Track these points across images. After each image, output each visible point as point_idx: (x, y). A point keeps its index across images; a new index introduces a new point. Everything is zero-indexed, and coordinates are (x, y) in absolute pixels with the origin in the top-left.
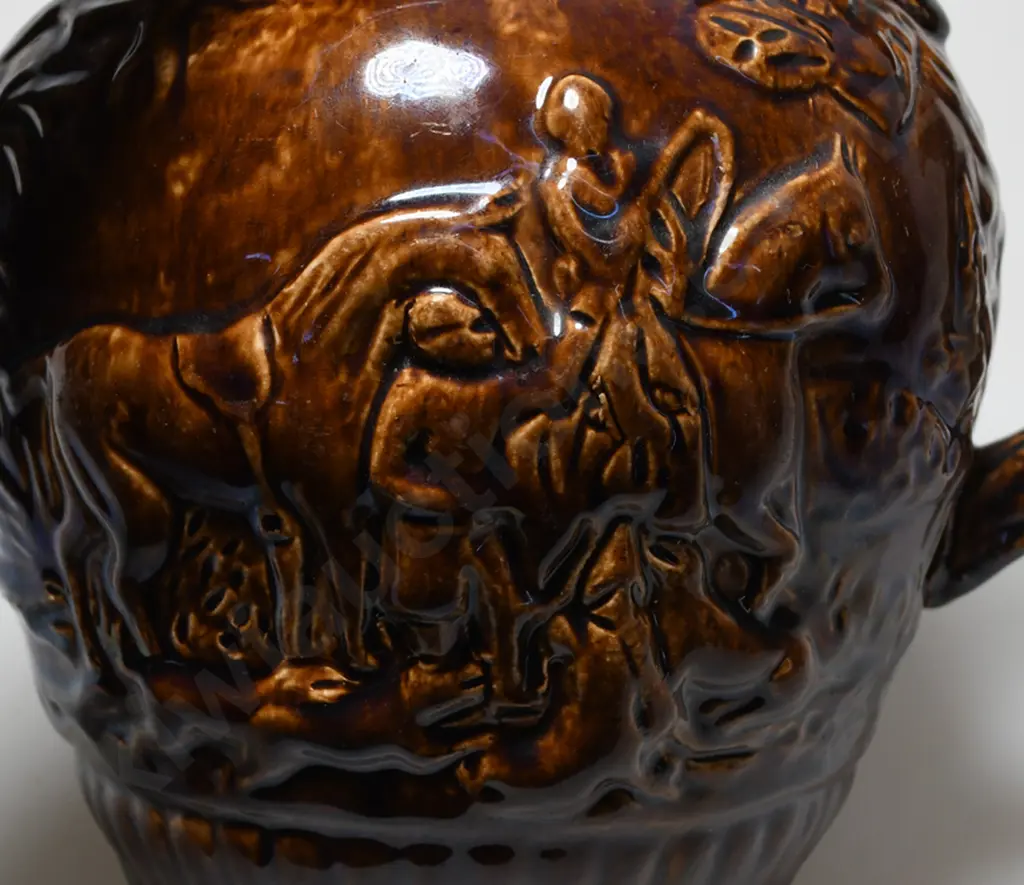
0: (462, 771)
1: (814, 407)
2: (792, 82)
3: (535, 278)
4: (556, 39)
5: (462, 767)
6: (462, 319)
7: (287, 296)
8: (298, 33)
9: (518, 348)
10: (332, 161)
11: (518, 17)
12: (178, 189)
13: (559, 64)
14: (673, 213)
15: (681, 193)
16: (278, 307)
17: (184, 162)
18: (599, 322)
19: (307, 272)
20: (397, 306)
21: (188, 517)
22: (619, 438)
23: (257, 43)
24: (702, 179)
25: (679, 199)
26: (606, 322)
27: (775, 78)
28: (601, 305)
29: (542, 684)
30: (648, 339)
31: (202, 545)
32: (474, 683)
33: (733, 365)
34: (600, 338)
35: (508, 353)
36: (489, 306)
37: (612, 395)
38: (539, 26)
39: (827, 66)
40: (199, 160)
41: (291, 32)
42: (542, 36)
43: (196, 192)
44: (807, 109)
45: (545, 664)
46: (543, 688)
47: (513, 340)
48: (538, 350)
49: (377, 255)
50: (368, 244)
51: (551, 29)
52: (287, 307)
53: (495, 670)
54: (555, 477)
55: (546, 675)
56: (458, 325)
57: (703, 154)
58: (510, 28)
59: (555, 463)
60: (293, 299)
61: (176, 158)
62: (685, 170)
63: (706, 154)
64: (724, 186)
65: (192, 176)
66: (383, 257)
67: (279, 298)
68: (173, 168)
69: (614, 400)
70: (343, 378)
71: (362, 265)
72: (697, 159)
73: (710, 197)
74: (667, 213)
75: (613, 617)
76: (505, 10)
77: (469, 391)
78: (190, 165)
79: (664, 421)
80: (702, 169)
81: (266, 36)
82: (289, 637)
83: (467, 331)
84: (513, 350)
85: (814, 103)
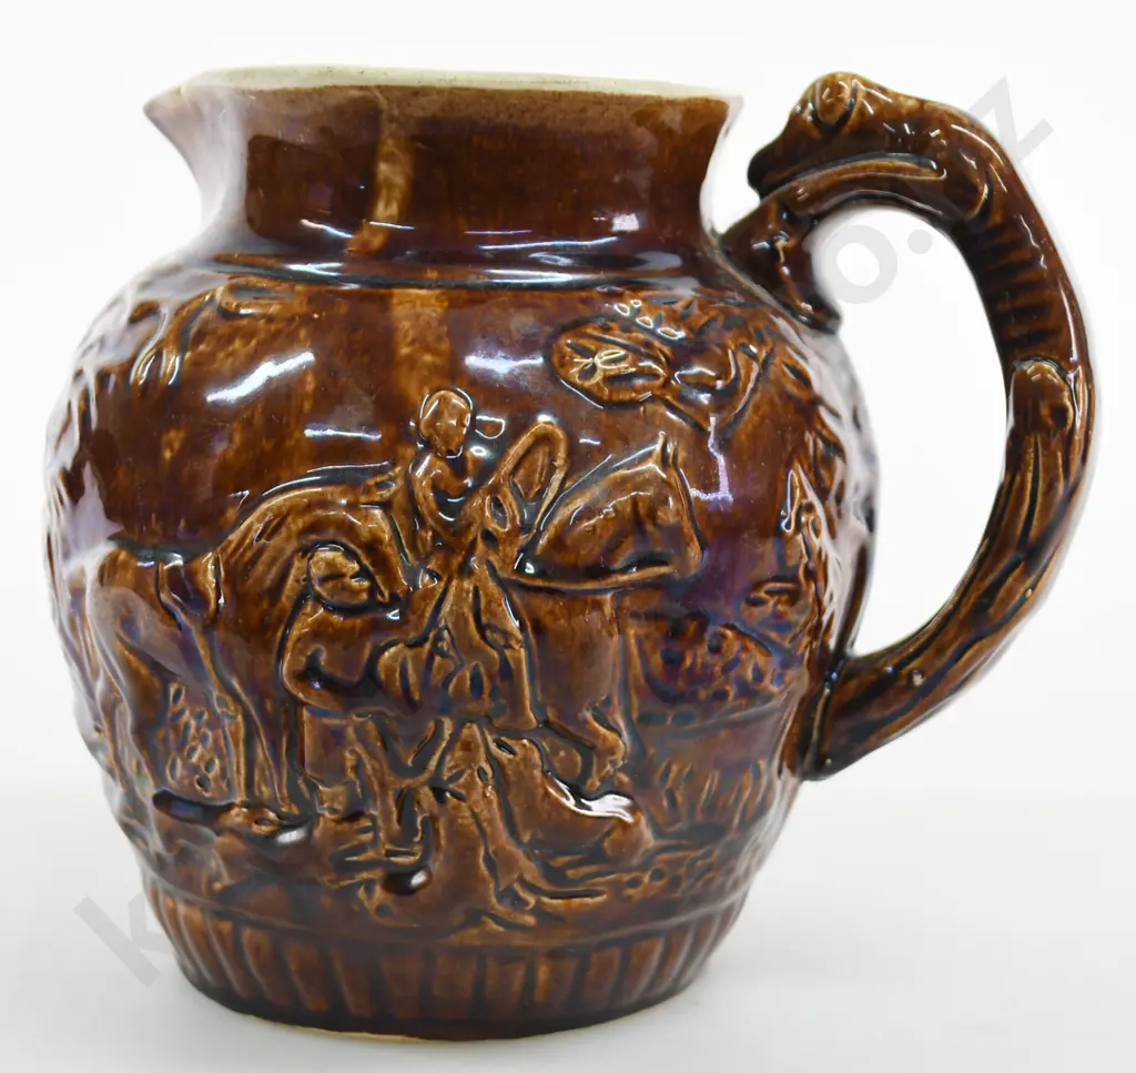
0: (361, 893)
1: (633, 641)
2: (626, 396)
3: (404, 542)
4: (438, 361)
5: (362, 889)
6: (344, 570)
7: (230, 542)
8: (258, 343)
9: (387, 594)
10: (267, 445)
11: (412, 342)
12: (168, 454)
13: (436, 382)
14: (510, 497)
15: (521, 482)
16: (224, 550)
17: (173, 434)
18: (445, 579)
19: (243, 527)
20: (303, 557)
21: (172, 690)
22: (459, 663)
23: (231, 348)
24: (539, 470)
25: (519, 486)
26: (449, 581)
27: (611, 392)
28: (446, 566)
29: (416, 835)
30: (481, 592)
31: (181, 712)
32: (365, 830)
33: (551, 612)
34: (445, 591)
35: (379, 597)
36: (366, 562)
37: (453, 632)
38: (427, 349)
39: (662, 380)
40: (182, 435)
41: (253, 343)
42: (428, 358)
43: (179, 458)
44: (637, 417)
45: (419, 820)
46: (417, 839)
47: (382, 588)
48: (401, 596)
49: (290, 519)
50: (284, 509)
51: (434, 352)
52: (230, 550)
53: (380, 823)
54: (412, 689)
55: (420, 828)
56: (343, 575)
57: (541, 452)
58: (405, 351)
59: (412, 678)
60: (233, 545)
61: (168, 431)
62: (526, 464)
63: (544, 453)
64: (558, 476)
65: (177, 445)
66: (294, 521)
67: (224, 544)
68: (165, 438)
69: (455, 636)
70: (265, 605)
71: (279, 526)
72: (536, 456)
73: (546, 484)
74: (505, 497)
75: (463, 792)
76: (406, 335)
77: (349, 622)
78: (175, 437)
79: (495, 654)
80: (540, 463)
81: (237, 344)
82: (239, 785)
83: (347, 580)
84: (382, 595)
85: (644, 411)
